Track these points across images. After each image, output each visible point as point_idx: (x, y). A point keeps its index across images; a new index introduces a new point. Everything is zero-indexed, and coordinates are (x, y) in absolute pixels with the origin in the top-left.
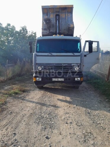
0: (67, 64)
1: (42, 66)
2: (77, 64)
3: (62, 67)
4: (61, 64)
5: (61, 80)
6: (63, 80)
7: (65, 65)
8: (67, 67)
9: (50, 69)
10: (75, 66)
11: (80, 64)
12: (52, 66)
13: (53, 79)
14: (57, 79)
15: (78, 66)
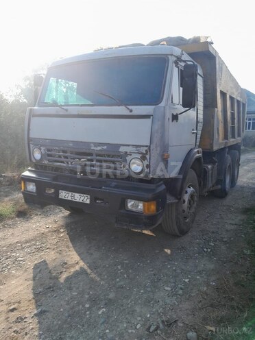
0: (105, 147)
1: (43, 148)
2: (137, 146)
3: (91, 154)
4: (88, 144)
5: (81, 201)
6: (88, 202)
7: (99, 148)
9: (63, 159)
10: (131, 155)
11: (147, 148)
12: (66, 149)
13: (60, 191)
14: (70, 193)
15: (141, 155)
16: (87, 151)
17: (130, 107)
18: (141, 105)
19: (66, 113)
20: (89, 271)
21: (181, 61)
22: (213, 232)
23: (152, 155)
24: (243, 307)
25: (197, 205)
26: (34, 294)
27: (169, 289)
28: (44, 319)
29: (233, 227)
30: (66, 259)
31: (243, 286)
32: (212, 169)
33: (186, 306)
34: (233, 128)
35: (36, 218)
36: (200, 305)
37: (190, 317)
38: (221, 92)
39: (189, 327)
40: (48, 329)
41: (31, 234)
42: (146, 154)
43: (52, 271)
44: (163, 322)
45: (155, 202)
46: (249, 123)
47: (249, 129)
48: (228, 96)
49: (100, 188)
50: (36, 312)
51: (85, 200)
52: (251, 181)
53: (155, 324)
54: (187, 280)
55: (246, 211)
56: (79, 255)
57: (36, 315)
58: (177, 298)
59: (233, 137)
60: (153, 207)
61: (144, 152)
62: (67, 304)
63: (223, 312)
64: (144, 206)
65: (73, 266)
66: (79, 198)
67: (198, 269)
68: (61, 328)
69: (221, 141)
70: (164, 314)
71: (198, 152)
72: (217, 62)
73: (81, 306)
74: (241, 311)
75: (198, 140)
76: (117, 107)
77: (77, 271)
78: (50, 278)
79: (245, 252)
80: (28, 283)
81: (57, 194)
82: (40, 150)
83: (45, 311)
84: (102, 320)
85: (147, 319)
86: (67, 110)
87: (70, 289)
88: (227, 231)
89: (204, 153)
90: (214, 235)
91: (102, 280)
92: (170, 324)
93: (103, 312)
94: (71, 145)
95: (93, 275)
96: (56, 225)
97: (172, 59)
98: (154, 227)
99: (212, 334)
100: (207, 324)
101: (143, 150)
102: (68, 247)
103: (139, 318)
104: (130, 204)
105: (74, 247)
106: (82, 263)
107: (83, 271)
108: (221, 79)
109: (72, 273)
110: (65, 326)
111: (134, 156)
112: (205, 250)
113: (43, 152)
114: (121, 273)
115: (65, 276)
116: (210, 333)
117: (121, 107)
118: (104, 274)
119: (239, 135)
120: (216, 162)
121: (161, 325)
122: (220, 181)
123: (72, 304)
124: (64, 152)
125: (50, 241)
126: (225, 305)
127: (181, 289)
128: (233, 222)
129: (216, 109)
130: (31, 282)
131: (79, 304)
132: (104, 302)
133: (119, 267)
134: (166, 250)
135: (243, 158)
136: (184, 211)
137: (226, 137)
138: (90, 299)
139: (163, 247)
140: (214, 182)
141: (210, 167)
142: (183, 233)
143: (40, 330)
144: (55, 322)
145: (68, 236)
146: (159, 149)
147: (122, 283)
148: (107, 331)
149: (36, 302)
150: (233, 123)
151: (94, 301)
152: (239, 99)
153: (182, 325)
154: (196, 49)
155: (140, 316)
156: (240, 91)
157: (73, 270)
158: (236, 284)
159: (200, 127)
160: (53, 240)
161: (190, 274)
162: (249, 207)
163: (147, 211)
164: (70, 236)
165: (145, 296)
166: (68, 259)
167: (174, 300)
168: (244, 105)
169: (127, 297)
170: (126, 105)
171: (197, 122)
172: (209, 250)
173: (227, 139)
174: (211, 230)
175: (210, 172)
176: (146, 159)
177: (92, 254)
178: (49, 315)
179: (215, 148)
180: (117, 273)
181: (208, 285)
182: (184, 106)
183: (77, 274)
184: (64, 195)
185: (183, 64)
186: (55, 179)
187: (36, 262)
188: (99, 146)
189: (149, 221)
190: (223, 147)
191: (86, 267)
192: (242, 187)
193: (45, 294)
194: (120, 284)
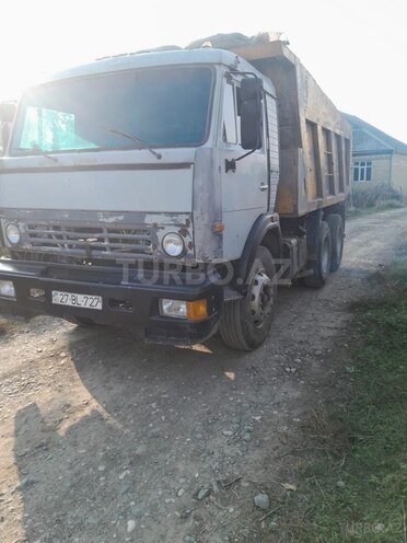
0: (121, 218)
1: (21, 224)
2: (172, 214)
3: (99, 230)
4: (94, 213)
5: (88, 306)
6: (99, 307)
7: (111, 220)
8: (129, 232)
9: (55, 240)
10: (163, 228)
11: (187, 217)
12: (58, 223)
13: (53, 293)
14: (70, 295)
15: (179, 229)
16: (94, 225)
17: (158, 151)
18: (174, 147)
19: (56, 165)
20: (105, 415)
21: (237, 73)
22: (301, 342)
23: (196, 227)
24: (340, 451)
25: (274, 301)
26: (16, 456)
27: (230, 433)
28: (31, 495)
29: (331, 333)
30: (70, 399)
31: (341, 420)
32: (298, 245)
33: (255, 455)
34: (331, 179)
35: (20, 338)
36: (276, 453)
37: (261, 472)
38: (308, 122)
39: (257, 487)
40: (39, 509)
41: (13, 363)
42: (188, 225)
43: (46, 420)
44: (219, 482)
45: (205, 301)
46: (363, 170)
47: (362, 179)
48: (319, 128)
49: (119, 284)
50: (18, 484)
51: (94, 304)
52: (363, 261)
53: (206, 486)
54: (258, 418)
55: (353, 307)
56: (91, 391)
57: (18, 489)
58: (242, 445)
59: (332, 192)
60: (202, 309)
61: (184, 223)
62: (70, 468)
63: (311, 461)
64: (188, 307)
65: (80, 408)
66: (85, 301)
67: (277, 399)
68: (58, 506)
69: (310, 200)
70: (221, 471)
71: (272, 219)
72: (298, 74)
73: (91, 470)
74: (336, 458)
75: (273, 200)
76: (137, 151)
77: (86, 416)
78: (43, 431)
79: (348, 368)
80: (7, 441)
81: (49, 297)
82: (18, 226)
83: (33, 483)
84: (124, 488)
85: (195, 481)
86: (56, 160)
87: (75, 444)
88: (323, 338)
89: (282, 220)
90: (301, 347)
91: (126, 426)
92: (228, 485)
93: (126, 476)
94: (67, 216)
95: (112, 421)
96: (54, 347)
97: (221, 71)
98: (205, 339)
99: (292, 496)
100: (285, 481)
101: (183, 219)
102: (72, 380)
103: (182, 480)
104: (167, 306)
105: (83, 379)
106: (94, 404)
107: (96, 416)
108: (306, 102)
109: (78, 420)
110: (65, 502)
111: (168, 229)
112: (288, 369)
113: (23, 231)
114: (157, 414)
115: (66, 426)
116: (288, 493)
117: (143, 151)
118: (129, 417)
119: (341, 190)
120: (304, 233)
121: (215, 488)
122: (313, 263)
123: (77, 468)
124: (56, 228)
125: (45, 373)
126: (313, 450)
127: (249, 431)
128: (333, 325)
129: (300, 150)
130: (12, 439)
131: (88, 467)
132: (128, 461)
133: (154, 405)
134: (227, 374)
135: (349, 226)
136: (253, 312)
137: (319, 194)
138: (106, 458)
139: (224, 369)
140: (302, 264)
141: (294, 241)
142: (254, 346)
143: (25, 511)
144: (50, 498)
145: (72, 364)
146: (206, 216)
147: (157, 429)
148: (133, 503)
149: (20, 469)
150: (330, 170)
151: (113, 460)
152: (338, 132)
153: (247, 484)
154: (260, 54)
155: (184, 477)
156: (339, 119)
157: (79, 415)
158: (331, 418)
159: (275, 179)
160: (48, 370)
161: (262, 409)
162: (356, 300)
163: (192, 316)
164: (76, 363)
165: (193, 446)
166: (73, 398)
167: (236, 449)
168: (347, 141)
169: (164, 451)
170: (150, 147)
171: (269, 171)
172: (293, 370)
173: (321, 196)
174: (298, 339)
175: (295, 249)
176: (188, 233)
177: (111, 389)
178: (41, 488)
179: (302, 211)
180: (150, 415)
181: (289, 422)
182: (245, 146)
183: (87, 420)
184: (59, 298)
185: (240, 78)
186: (45, 273)
187: (20, 407)
188: (111, 216)
189: (199, 330)
190: (314, 209)
191: (100, 409)
192: (349, 271)
193: (34, 455)
194: (153, 431)
